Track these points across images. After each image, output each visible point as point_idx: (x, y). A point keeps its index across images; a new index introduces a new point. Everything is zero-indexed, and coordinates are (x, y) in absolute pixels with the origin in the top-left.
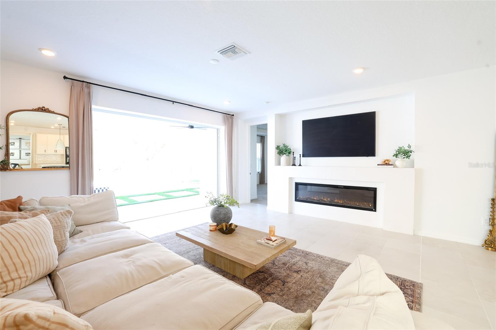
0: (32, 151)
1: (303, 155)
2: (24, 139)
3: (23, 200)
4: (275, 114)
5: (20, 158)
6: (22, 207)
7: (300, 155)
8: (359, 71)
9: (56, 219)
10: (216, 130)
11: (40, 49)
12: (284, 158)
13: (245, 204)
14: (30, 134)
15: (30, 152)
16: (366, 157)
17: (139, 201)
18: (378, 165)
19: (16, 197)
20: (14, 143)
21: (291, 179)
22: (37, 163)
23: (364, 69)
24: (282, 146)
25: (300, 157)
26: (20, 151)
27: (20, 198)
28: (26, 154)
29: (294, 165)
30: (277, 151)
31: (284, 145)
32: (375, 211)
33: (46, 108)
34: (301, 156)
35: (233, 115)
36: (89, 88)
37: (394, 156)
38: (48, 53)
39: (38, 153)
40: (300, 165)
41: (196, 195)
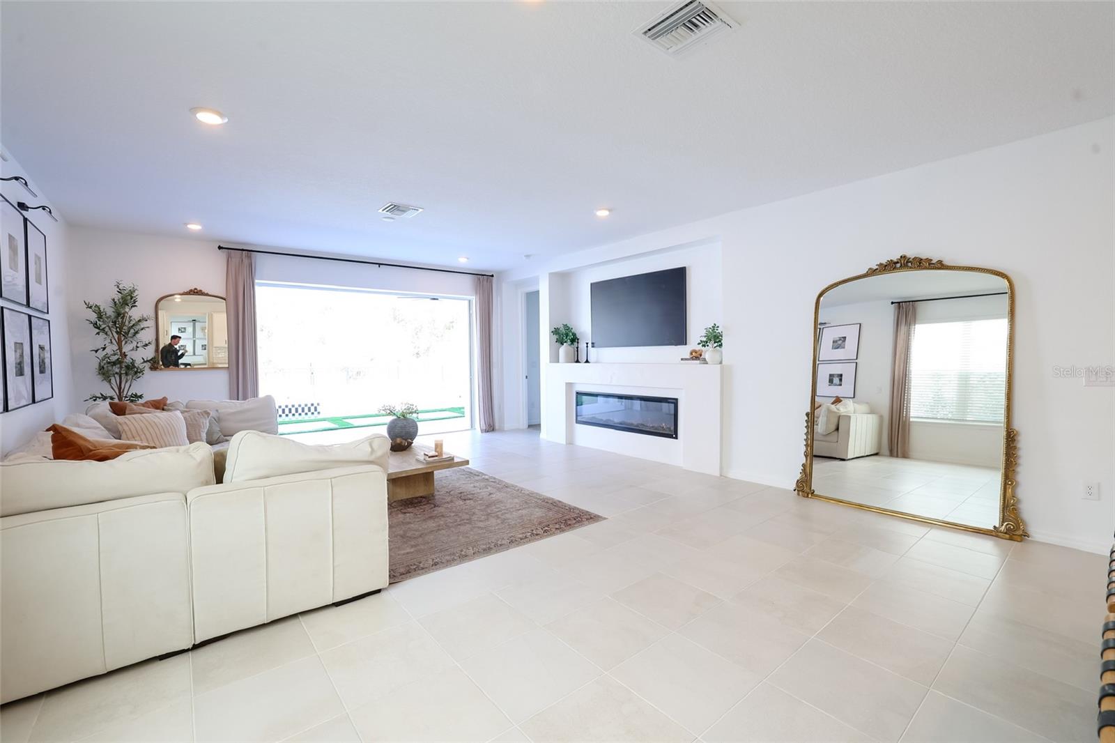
0: (208, 342)
1: (593, 343)
2: (199, 322)
3: (168, 402)
4: (550, 274)
5: (194, 354)
6: (165, 407)
7: (587, 344)
8: (603, 213)
9: (192, 417)
10: (467, 302)
11: (186, 224)
12: (563, 350)
13: (517, 431)
14: (206, 314)
15: (206, 343)
16: (674, 346)
17: (356, 425)
18: (682, 359)
19: (161, 398)
20: (185, 328)
21: (569, 385)
22: (215, 361)
23: (610, 210)
24: (563, 330)
25: (587, 347)
26: (194, 341)
27: (165, 399)
28: (202, 346)
29: (577, 361)
30: (555, 337)
31: (565, 326)
32: (676, 438)
33: (199, 289)
34: (590, 345)
35: (492, 276)
36: (250, 257)
37: (699, 344)
38: (195, 227)
39: (215, 346)
40: (587, 361)
41: (457, 417)
